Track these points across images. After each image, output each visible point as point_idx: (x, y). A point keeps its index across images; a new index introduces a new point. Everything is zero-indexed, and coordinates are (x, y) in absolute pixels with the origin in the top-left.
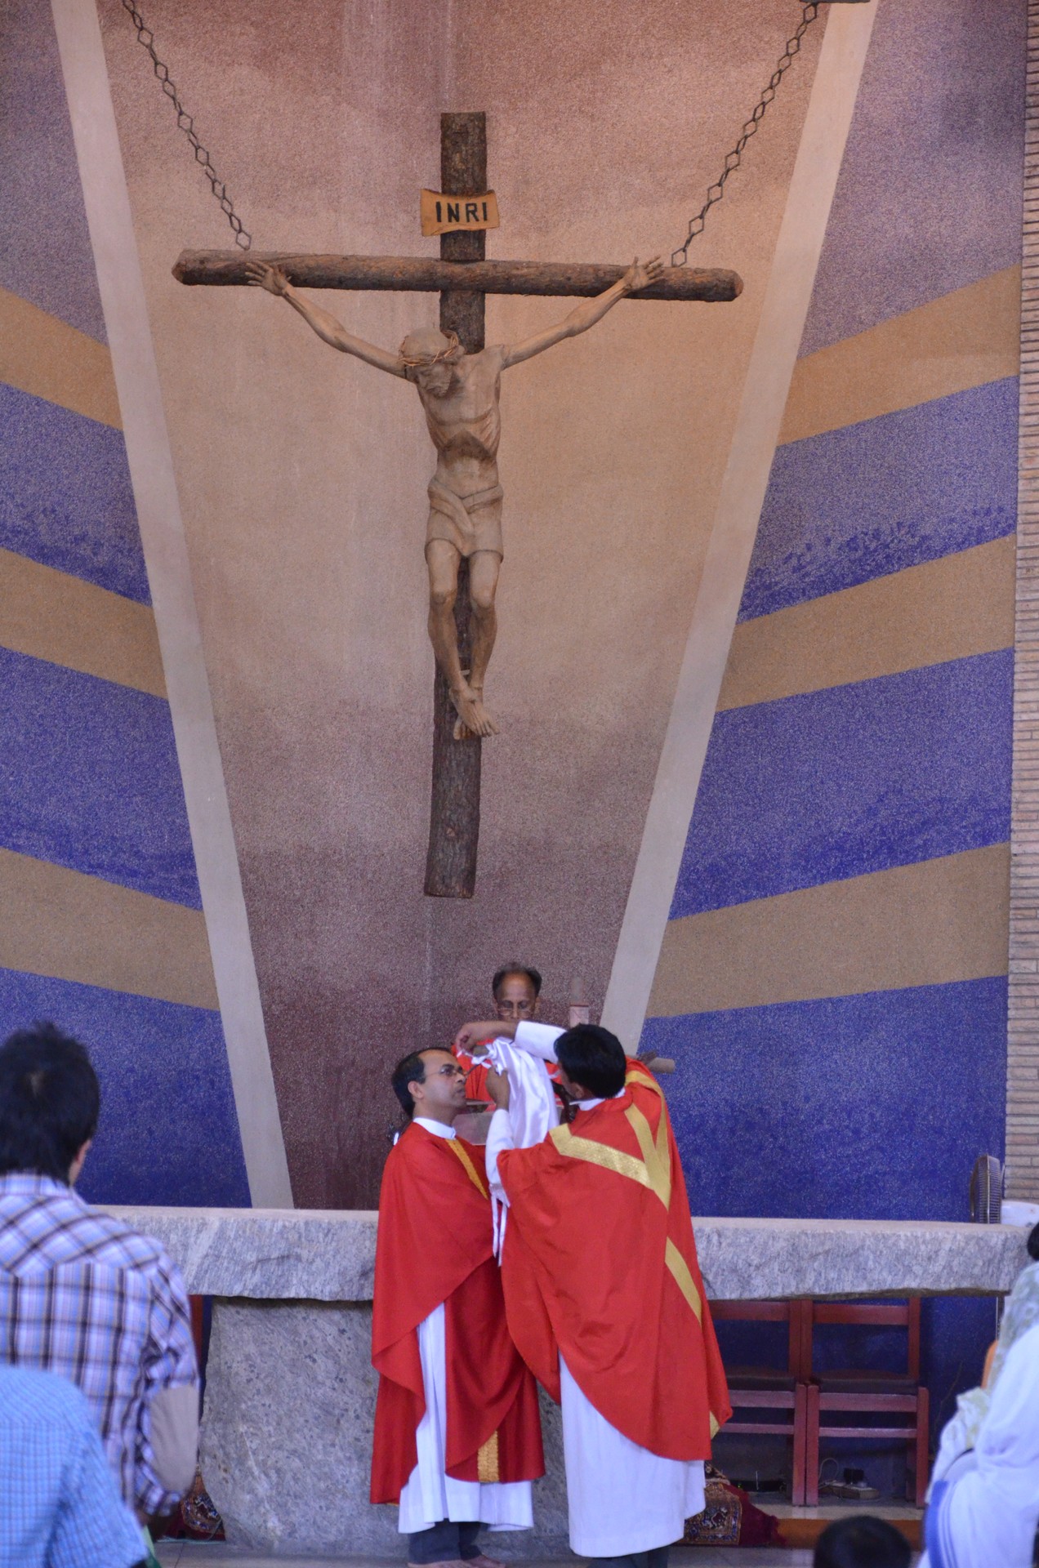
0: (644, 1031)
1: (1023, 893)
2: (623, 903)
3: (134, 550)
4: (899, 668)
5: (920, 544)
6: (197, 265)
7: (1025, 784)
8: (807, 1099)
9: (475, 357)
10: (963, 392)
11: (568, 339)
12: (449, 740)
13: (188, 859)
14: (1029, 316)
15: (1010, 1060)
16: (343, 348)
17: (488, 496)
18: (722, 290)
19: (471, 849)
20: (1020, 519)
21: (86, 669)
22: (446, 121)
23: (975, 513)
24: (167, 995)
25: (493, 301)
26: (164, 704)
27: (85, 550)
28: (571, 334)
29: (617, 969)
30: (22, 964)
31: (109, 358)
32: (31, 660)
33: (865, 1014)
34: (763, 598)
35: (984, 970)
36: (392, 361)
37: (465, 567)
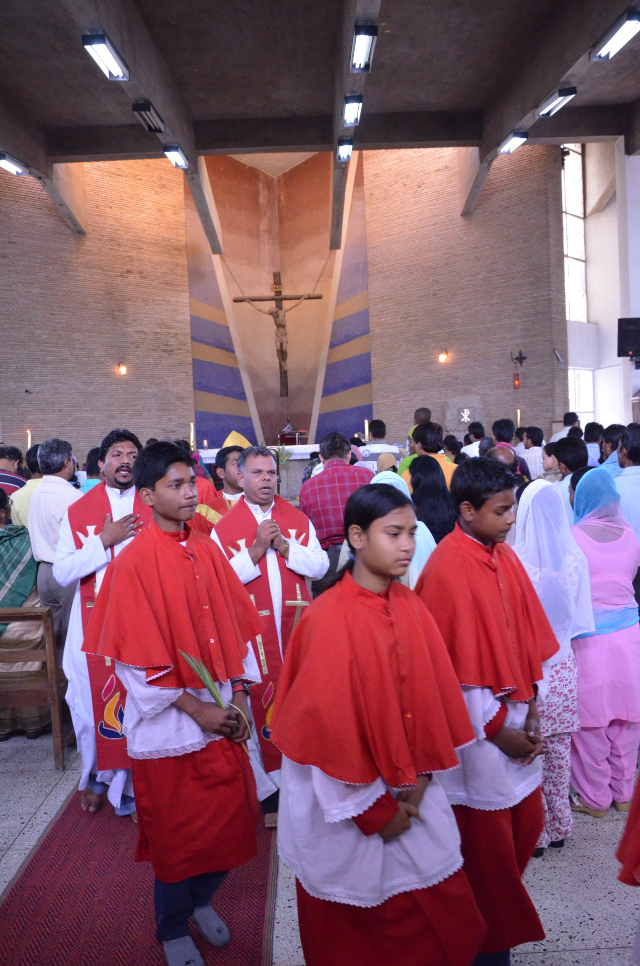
0: (319, 415)
1: (374, 390)
2: (314, 396)
3: (232, 345)
4: (353, 356)
5: (355, 336)
6: (237, 299)
7: (373, 373)
9: (281, 311)
10: (360, 311)
12: (282, 372)
13: (244, 394)
14: (370, 298)
16: (260, 311)
17: (284, 333)
18: (319, 297)
19: (287, 389)
20: (370, 331)
21: (225, 365)
22: (274, 273)
23: (363, 330)
24: (243, 415)
25: (284, 302)
26: (239, 369)
27: (224, 346)
28: (296, 306)
29: (314, 407)
30: (219, 412)
31: (225, 315)
32: (216, 364)
33: (351, 411)
34: (332, 345)
35: (368, 403)
36: (268, 312)
37: (281, 345)
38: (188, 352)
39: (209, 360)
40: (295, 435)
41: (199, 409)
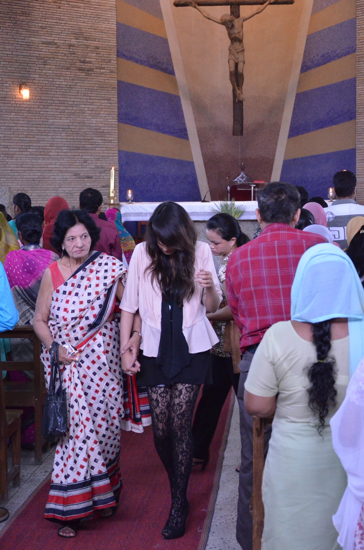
0: (283, 163)
1: (359, 130)
2: (278, 135)
3: (171, 64)
4: (333, 83)
5: (336, 56)
6: (178, 3)
7: (359, 107)
8: (316, 176)
9: (237, 19)
10: (345, 21)
11: (257, 15)
12: (236, 102)
13: (185, 130)
14: (358, 4)
15: (357, 166)
16: (209, 19)
17: (241, 50)
19: (242, 125)
20: (357, 49)
21: (161, 90)
23: (348, 48)
24: (182, 159)
25: (241, 7)
26: (179, 97)
27: (160, 65)
29: (277, 150)
30: (151, 153)
31: (164, 23)
32: (149, 89)
33: (327, 157)
34: (305, 68)
35: (351, 147)
36: (219, 21)
37: (236, 65)
38: (112, 72)
39: (141, 85)
40: (251, 187)
41: (125, 149)
